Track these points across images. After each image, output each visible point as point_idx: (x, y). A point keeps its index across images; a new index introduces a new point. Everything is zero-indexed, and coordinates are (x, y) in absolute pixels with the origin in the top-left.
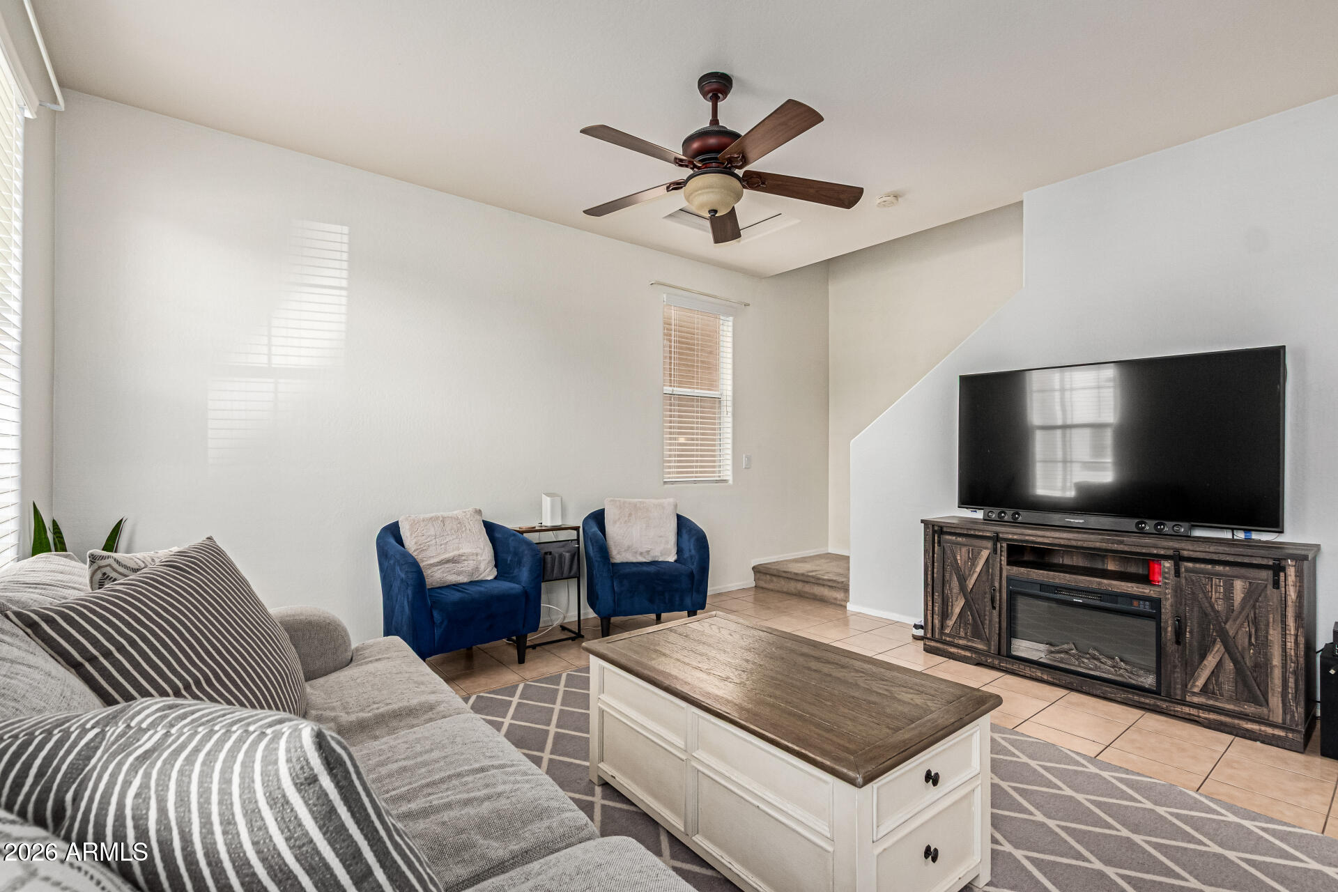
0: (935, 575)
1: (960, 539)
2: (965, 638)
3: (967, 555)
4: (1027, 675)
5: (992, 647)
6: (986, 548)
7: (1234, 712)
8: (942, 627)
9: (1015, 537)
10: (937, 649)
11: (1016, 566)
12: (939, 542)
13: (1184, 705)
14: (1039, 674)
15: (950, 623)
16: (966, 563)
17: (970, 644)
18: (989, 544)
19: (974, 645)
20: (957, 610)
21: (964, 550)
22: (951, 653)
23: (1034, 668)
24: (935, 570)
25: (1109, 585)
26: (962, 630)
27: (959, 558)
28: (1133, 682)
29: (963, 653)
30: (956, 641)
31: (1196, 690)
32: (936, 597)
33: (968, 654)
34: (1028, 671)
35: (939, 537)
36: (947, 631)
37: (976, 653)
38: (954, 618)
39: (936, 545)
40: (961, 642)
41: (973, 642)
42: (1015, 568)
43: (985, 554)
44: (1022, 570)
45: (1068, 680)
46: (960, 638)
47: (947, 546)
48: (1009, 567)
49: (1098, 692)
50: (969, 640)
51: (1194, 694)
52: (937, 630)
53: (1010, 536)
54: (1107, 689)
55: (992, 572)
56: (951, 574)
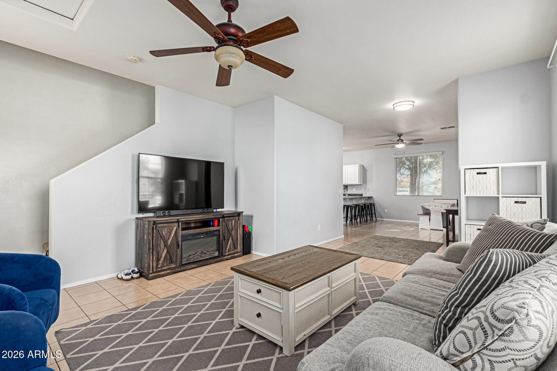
0: (154, 243)
1: (165, 225)
2: (167, 265)
3: (167, 231)
4: (190, 268)
5: (178, 264)
6: (175, 226)
7: (233, 253)
8: (157, 265)
9: (184, 220)
10: (155, 276)
11: (184, 230)
12: (156, 228)
13: (225, 256)
14: (193, 266)
15: (161, 262)
16: (167, 234)
17: (169, 267)
18: (176, 224)
19: (171, 267)
20: (164, 255)
21: (166, 229)
22: (162, 275)
23: (191, 265)
24: (154, 241)
25: (209, 229)
26: (165, 263)
27: (164, 233)
28: (214, 256)
29: (166, 272)
30: (163, 269)
31: (227, 251)
32: (154, 253)
33: (169, 271)
34: (190, 267)
35: (156, 226)
36: (159, 266)
37: (172, 269)
38: (162, 259)
39: (154, 230)
40: (165, 268)
41: (170, 265)
42: (184, 231)
43: (175, 228)
44: (187, 231)
45: (201, 263)
46: (165, 266)
47: (159, 229)
48: (182, 232)
49: (208, 263)
50: (169, 266)
51: (227, 252)
52: (155, 268)
53: (183, 220)
54: (211, 261)
55: (178, 235)
56: (160, 241)
